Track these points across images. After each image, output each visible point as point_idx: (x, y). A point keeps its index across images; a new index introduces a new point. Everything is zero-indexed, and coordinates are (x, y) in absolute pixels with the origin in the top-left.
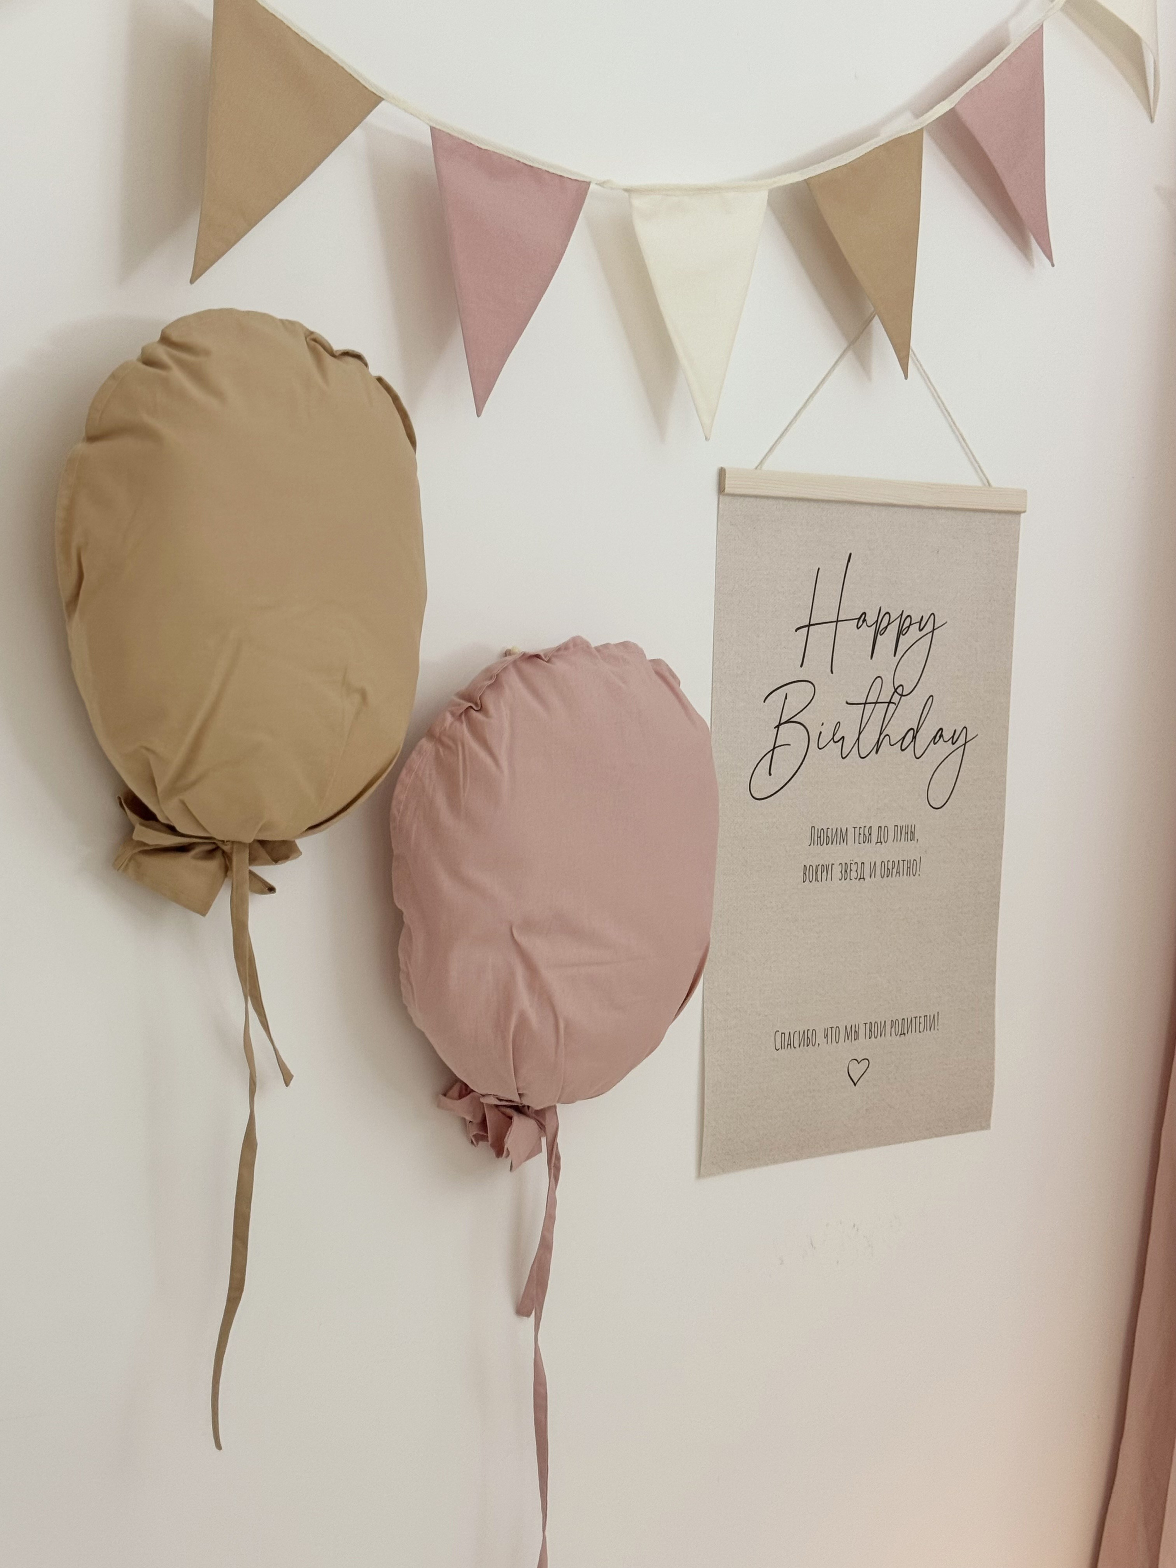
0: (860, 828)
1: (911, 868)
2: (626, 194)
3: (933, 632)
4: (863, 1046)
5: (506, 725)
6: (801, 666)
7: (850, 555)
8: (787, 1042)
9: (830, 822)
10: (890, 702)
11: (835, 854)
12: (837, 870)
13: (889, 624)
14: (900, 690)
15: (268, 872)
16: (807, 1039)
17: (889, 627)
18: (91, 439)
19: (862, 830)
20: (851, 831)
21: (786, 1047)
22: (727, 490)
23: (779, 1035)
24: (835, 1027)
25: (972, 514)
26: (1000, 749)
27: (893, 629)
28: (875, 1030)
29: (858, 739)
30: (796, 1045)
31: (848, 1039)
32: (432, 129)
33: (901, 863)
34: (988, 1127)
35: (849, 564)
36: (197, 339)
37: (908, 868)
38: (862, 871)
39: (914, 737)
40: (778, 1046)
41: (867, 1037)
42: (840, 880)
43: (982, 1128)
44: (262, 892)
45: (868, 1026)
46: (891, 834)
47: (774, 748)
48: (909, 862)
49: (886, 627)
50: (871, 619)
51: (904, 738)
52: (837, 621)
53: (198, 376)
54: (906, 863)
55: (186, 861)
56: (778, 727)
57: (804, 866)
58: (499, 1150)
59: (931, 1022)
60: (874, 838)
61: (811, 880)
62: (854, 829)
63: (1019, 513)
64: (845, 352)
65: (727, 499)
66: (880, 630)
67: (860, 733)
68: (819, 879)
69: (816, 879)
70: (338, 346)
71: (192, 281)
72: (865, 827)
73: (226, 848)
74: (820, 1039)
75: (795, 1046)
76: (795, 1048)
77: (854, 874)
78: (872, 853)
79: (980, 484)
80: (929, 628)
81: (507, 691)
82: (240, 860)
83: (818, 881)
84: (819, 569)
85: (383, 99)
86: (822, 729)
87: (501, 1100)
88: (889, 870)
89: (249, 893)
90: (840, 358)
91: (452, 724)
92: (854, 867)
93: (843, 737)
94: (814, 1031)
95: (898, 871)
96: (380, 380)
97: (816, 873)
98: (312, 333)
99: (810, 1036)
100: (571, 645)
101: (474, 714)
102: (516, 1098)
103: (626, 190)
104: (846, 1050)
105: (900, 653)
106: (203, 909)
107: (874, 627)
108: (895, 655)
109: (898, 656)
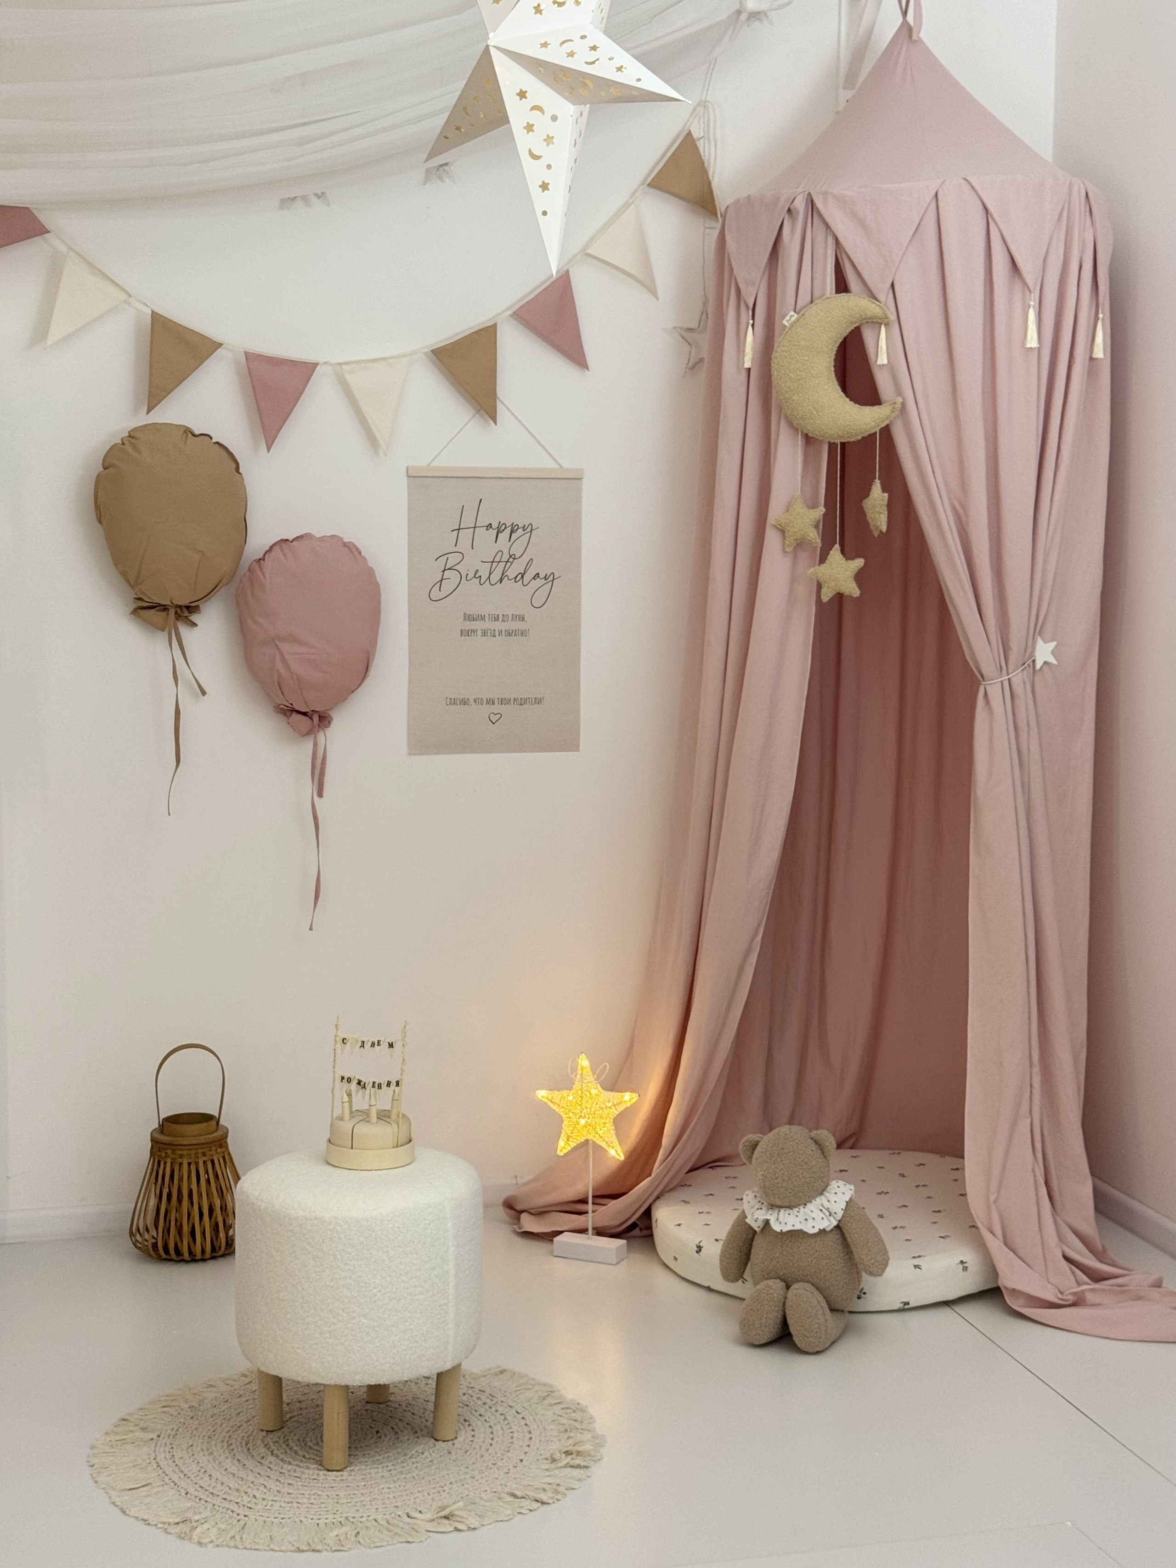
1: (523, 633)
3: (531, 531)
4: (497, 708)
6: (456, 545)
7: (481, 500)
8: (453, 702)
9: (474, 611)
10: (507, 562)
11: (479, 625)
12: (479, 633)
13: (505, 528)
14: (513, 556)
15: (194, 618)
16: (464, 702)
18: (105, 468)
19: (493, 616)
20: (487, 616)
21: (452, 704)
22: (412, 475)
23: (448, 699)
24: (480, 698)
25: (552, 480)
26: (576, 584)
27: (508, 530)
28: (502, 701)
29: (489, 577)
31: (488, 704)
32: (246, 352)
33: (517, 631)
34: (578, 751)
35: (481, 503)
37: (521, 633)
38: (494, 634)
39: (522, 577)
40: (448, 703)
41: (500, 704)
42: (481, 636)
43: (574, 751)
44: (193, 626)
45: (500, 699)
46: (510, 618)
47: (442, 579)
48: (522, 631)
49: (503, 530)
50: (495, 525)
51: (516, 577)
52: (475, 527)
54: (520, 631)
56: (443, 571)
57: (461, 629)
59: (539, 701)
60: (500, 619)
61: (465, 636)
63: (581, 479)
64: (474, 416)
65: (412, 478)
66: (500, 531)
67: (490, 574)
70: (197, 432)
71: (148, 413)
72: (495, 615)
74: (472, 701)
75: (457, 704)
77: (489, 634)
78: (498, 626)
79: (556, 467)
80: (529, 529)
81: (275, 553)
83: (469, 636)
84: (463, 506)
85: (223, 345)
86: (468, 572)
88: (509, 634)
89: (182, 624)
92: (489, 631)
93: (480, 577)
94: (468, 699)
95: (515, 634)
96: (217, 443)
97: (468, 633)
98: (188, 428)
99: (466, 701)
100: (302, 536)
101: (261, 561)
103: (339, 364)
104: (487, 709)
105: (513, 539)
106: (164, 630)
107: (496, 530)
108: (509, 541)
109: (511, 542)
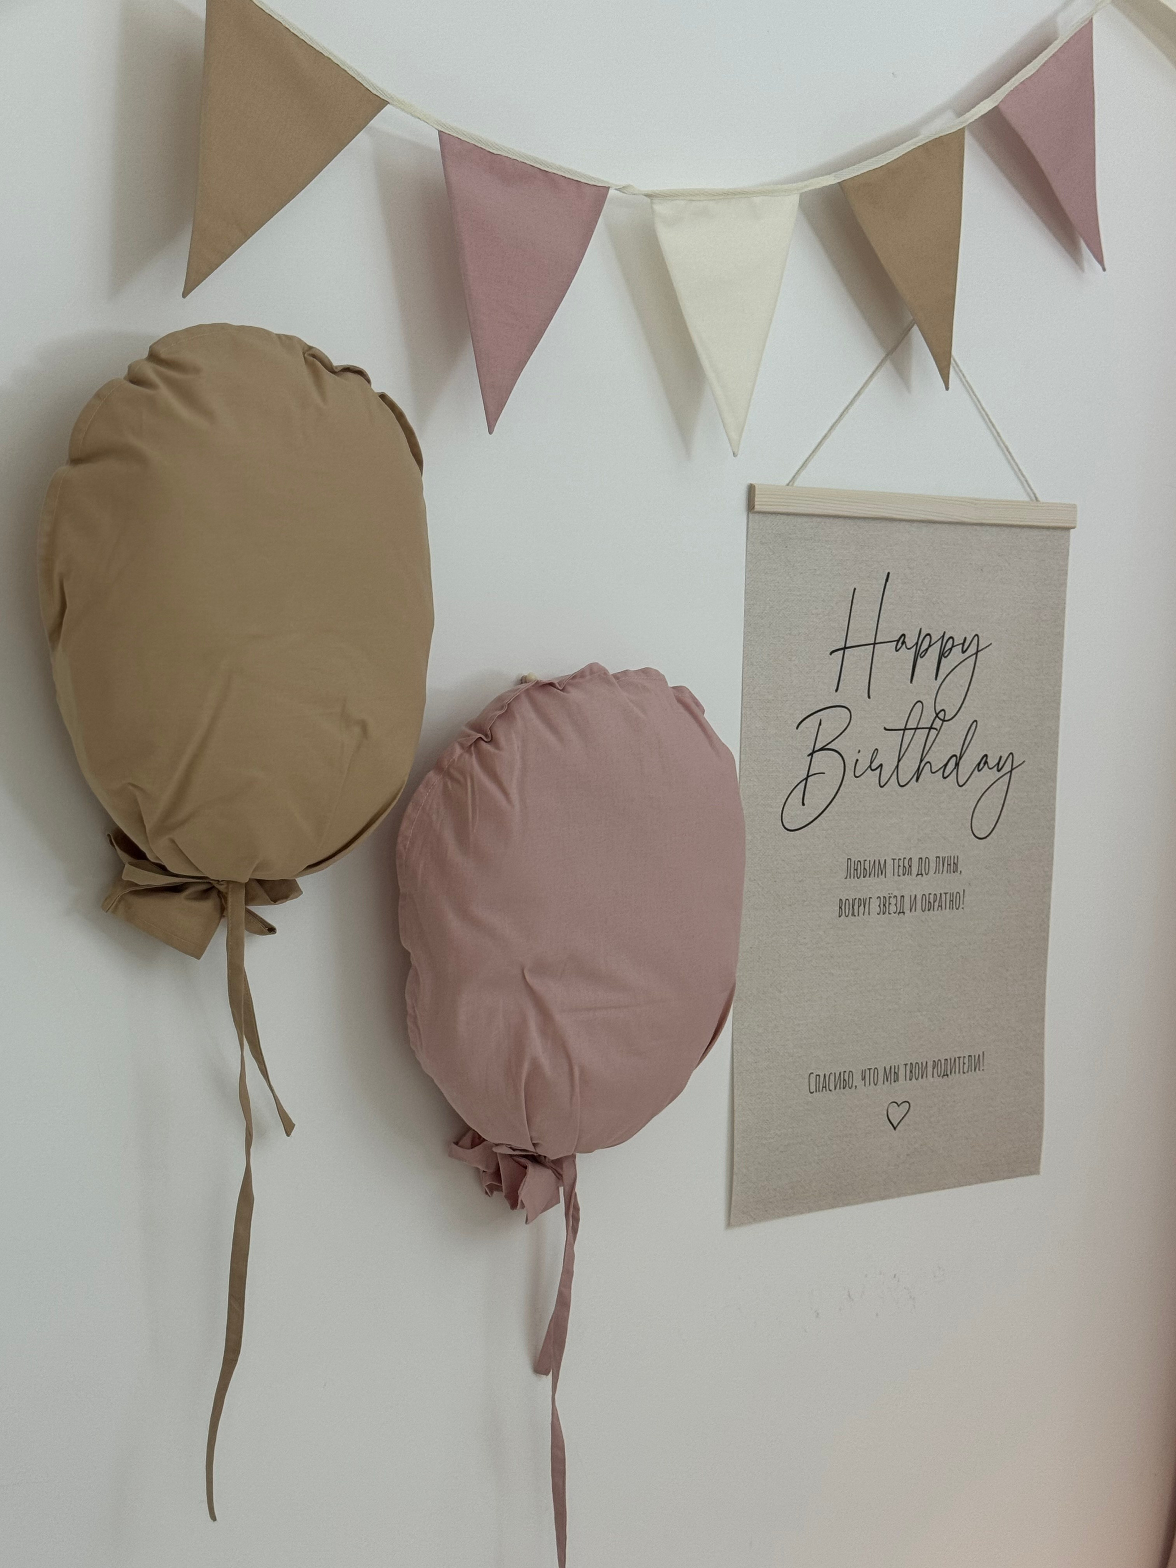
0: (900, 859)
1: (954, 901)
2: (648, 200)
3: (976, 653)
4: (904, 1089)
5: (518, 757)
6: (837, 690)
7: (889, 574)
8: (822, 1084)
9: (867, 853)
10: (931, 728)
11: (874, 887)
12: (874, 905)
13: (930, 646)
14: (941, 715)
15: (268, 912)
16: (844, 1081)
17: (930, 649)
18: (75, 461)
19: (901, 862)
20: (890, 862)
21: (821, 1089)
22: (757, 508)
23: (813, 1077)
24: (873, 1069)
25: (1018, 530)
26: (1050, 776)
27: (935, 651)
28: (916, 1071)
29: (897, 767)
30: (832, 1087)
31: (887, 1080)
32: (440, 133)
33: (943, 896)
34: (1037, 1172)
35: (888, 583)
36: (186, 356)
37: (950, 901)
38: (902, 905)
39: (957, 764)
40: (813, 1089)
41: (908, 1078)
42: (878, 914)
43: (1031, 1173)
44: (262, 933)
45: (908, 1067)
46: (933, 865)
47: (808, 776)
48: (952, 895)
49: (927, 650)
50: (911, 641)
51: (946, 765)
52: (875, 644)
53: (188, 395)
54: (948, 896)
55: (179, 901)
56: (811, 754)
57: (841, 900)
58: (514, 1201)
59: (976, 1063)
60: (915, 870)
61: (847, 914)
62: (892, 861)
63: (1068, 529)
64: (882, 362)
65: (757, 517)
66: (919, 654)
67: (899, 761)
68: (856, 914)
69: (853, 915)
70: (337, 361)
71: (185, 295)
72: (905, 858)
73: (222, 888)
74: (857, 1080)
75: (831, 1089)
76: (830, 1090)
77: (893, 908)
78: (909, 886)
79: (1027, 499)
80: (972, 650)
81: (519, 723)
82: (236, 900)
83: (855, 916)
84: (855, 589)
85: (389, 103)
86: (858, 756)
87: (514, 1150)
88: (930, 903)
89: (246, 933)
90: (877, 368)
91: (461, 755)
92: (893, 901)
93: (881, 765)
94: (851, 1073)
95: (940, 904)
96: (383, 396)
97: (853, 907)
98: (311, 348)
99: (846, 1078)
100: (588, 673)
101: (484, 746)
102: (531, 1148)
103: (647, 195)
104: (884, 1093)
105: (942, 676)
106: (197, 951)
107: (914, 649)
108: (936, 679)
109: (940, 679)
